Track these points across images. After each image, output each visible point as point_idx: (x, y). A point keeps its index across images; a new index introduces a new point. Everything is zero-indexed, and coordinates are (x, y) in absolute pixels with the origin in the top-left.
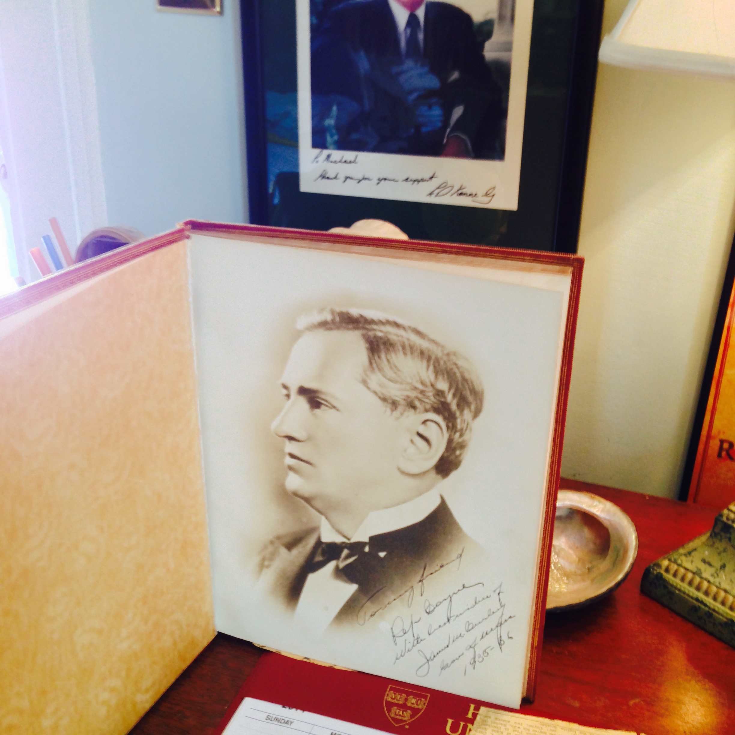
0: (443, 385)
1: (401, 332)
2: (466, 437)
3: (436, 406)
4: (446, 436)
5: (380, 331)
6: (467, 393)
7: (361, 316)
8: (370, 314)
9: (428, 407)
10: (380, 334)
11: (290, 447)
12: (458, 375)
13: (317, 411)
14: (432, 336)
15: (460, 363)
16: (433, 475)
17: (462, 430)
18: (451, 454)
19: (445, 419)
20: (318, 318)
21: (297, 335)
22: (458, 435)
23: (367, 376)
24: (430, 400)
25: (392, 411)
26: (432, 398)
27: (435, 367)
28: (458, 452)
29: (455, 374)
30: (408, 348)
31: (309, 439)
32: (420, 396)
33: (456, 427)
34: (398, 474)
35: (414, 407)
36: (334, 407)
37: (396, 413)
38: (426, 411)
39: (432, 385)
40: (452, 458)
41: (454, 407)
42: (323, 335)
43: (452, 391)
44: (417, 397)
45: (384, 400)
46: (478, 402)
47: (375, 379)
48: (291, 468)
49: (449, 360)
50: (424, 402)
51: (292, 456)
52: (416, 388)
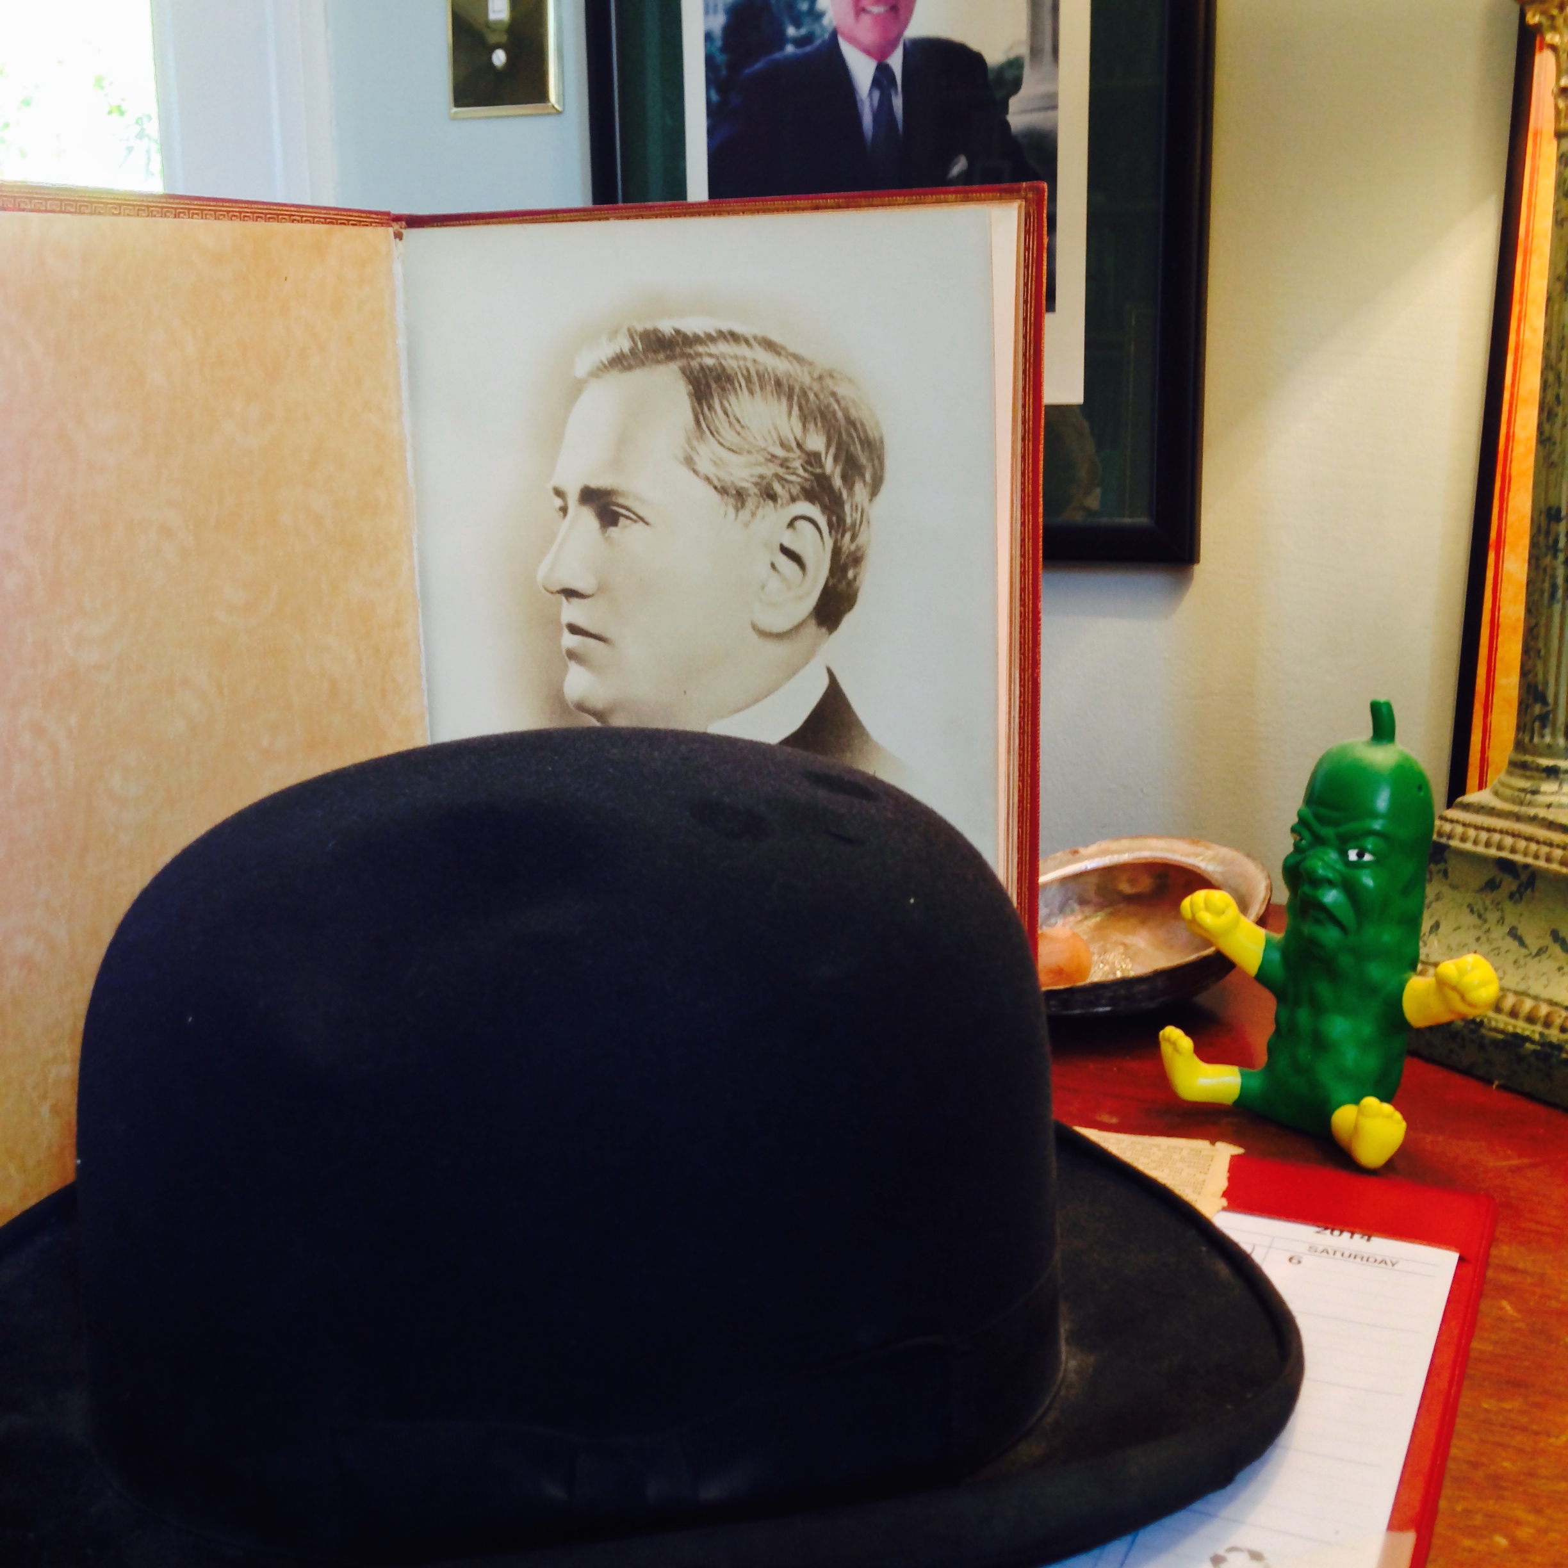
0: (816, 442)
1: (742, 350)
2: (861, 539)
3: (807, 485)
4: (829, 543)
5: (709, 356)
6: (857, 450)
7: (678, 332)
8: (693, 325)
9: (795, 490)
10: (709, 362)
11: (572, 612)
12: (840, 414)
13: (613, 531)
14: (792, 348)
15: (841, 391)
16: (812, 628)
17: (854, 525)
18: (839, 581)
19: (825, 509)
20: (607, 350)
21: (577, 388)
22: (848, 536)
23: (693, 448)
24: (798, 475)
25: (737, 510)
26: (801, 472)
27: (801, 408)
28: (850, 574)
29: (834, 413)
30: (755, 379)
31: (602, 588)
32: (781, 471)
33: (845, 521)
34: (754, 636)
35: (772, 497)
36: (642, 519)
37: (745, 514)
38: (793, 499)
39: (799, 445)
40: (843, 586)
41: (837, 482)
42: (618, 380)
43: (832, 450)
44: (776, 475)
45: (723, 491)
46: (876, 462)
47: (707, 453)
48: (572, 655)
49: (822, 389)
50: (786, 480)
51: (574, 629)
52: (773, 457)
